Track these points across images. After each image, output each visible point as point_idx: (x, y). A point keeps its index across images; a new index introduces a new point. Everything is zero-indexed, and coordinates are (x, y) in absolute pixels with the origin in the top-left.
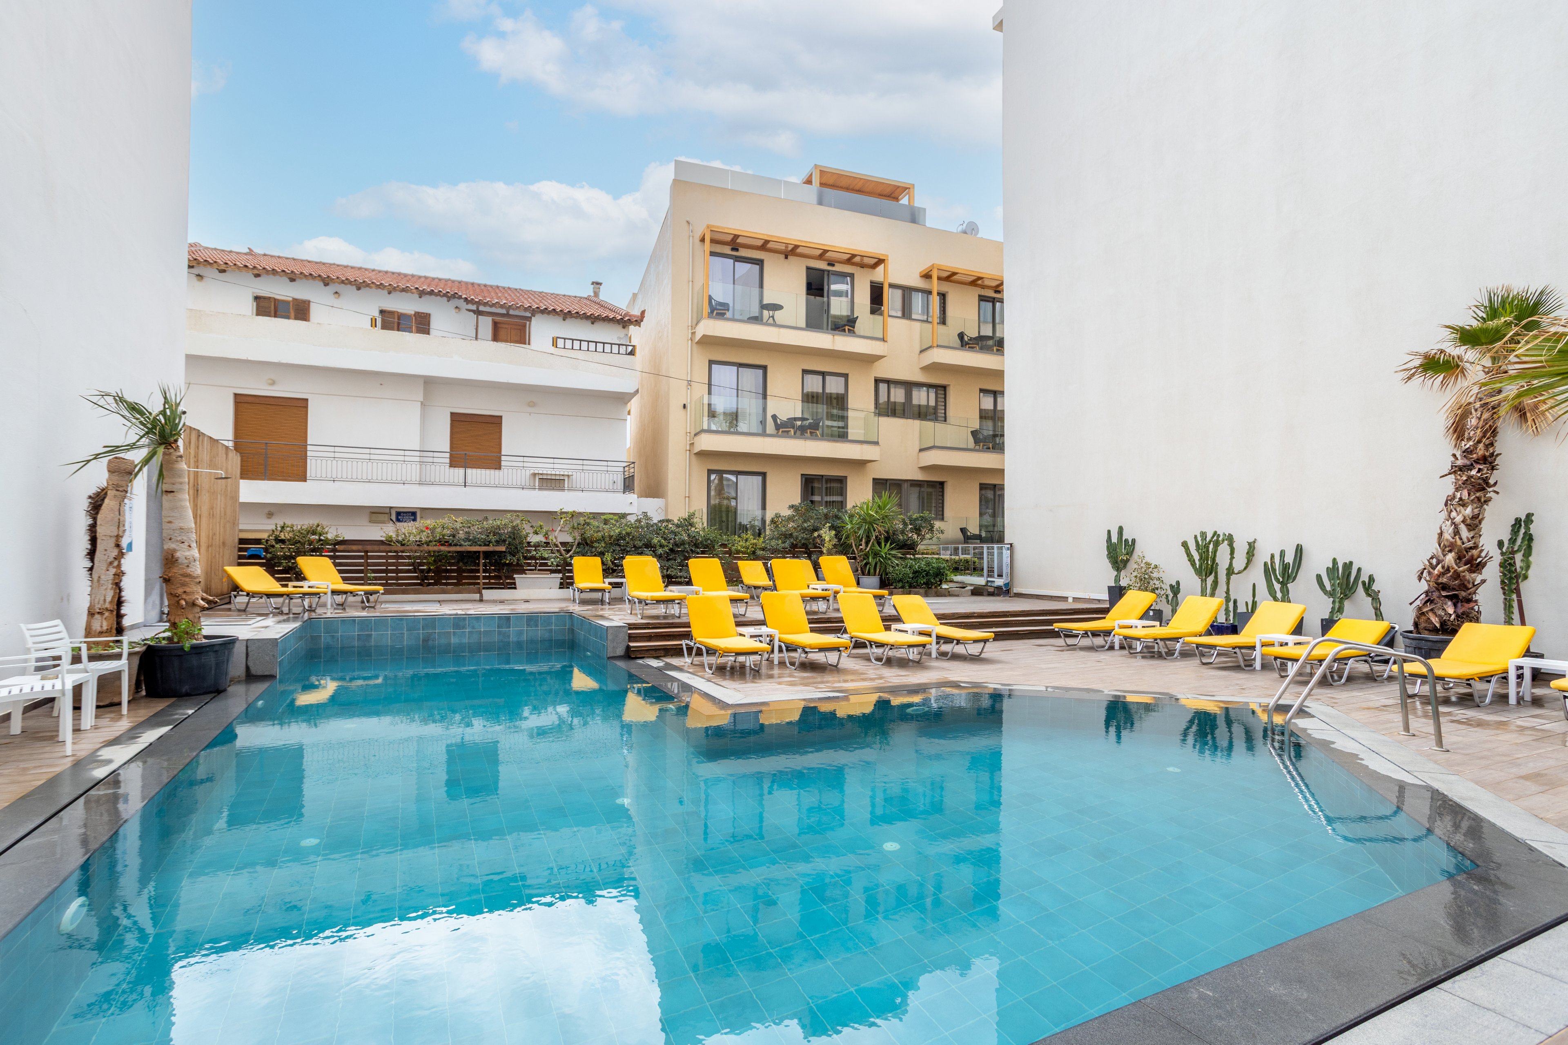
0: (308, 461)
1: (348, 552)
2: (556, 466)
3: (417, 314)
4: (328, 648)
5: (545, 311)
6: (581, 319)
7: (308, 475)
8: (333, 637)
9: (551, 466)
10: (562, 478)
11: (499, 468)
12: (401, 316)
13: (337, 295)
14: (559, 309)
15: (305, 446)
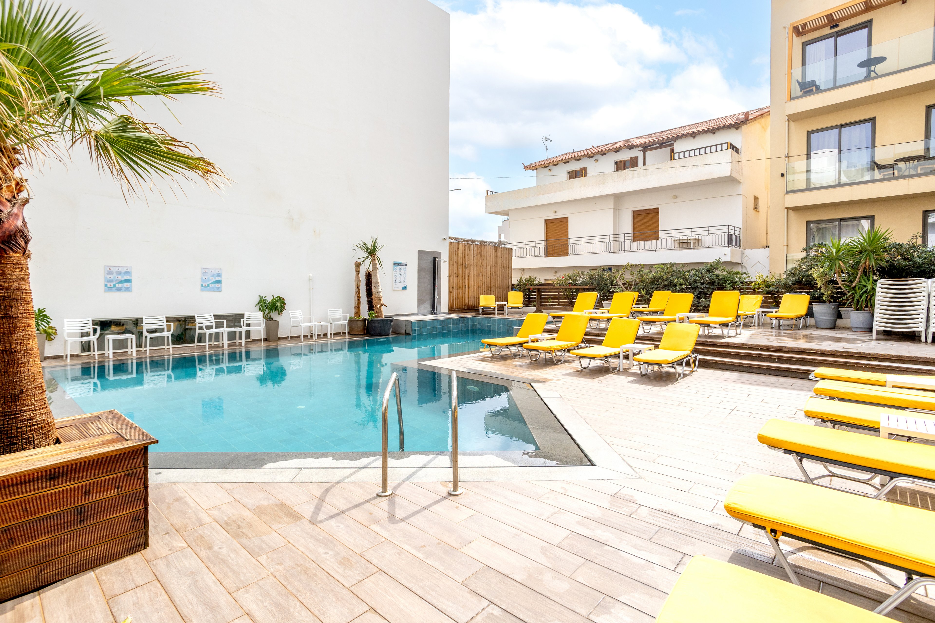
0: (570, 246)
1: (549, 289)
2: (693, 233)
3: (631, 158)
4: (479, 329)
5: (678, 137)
6: (702, 134)
7: (570, 252)
8: (480, 325)
9: (690, 233)
10: (689, 241)
11: (658, 239)
12: (624, 162)
13: (596, 161)
14: (685, 133)
15: (567, 239)
